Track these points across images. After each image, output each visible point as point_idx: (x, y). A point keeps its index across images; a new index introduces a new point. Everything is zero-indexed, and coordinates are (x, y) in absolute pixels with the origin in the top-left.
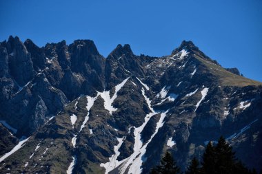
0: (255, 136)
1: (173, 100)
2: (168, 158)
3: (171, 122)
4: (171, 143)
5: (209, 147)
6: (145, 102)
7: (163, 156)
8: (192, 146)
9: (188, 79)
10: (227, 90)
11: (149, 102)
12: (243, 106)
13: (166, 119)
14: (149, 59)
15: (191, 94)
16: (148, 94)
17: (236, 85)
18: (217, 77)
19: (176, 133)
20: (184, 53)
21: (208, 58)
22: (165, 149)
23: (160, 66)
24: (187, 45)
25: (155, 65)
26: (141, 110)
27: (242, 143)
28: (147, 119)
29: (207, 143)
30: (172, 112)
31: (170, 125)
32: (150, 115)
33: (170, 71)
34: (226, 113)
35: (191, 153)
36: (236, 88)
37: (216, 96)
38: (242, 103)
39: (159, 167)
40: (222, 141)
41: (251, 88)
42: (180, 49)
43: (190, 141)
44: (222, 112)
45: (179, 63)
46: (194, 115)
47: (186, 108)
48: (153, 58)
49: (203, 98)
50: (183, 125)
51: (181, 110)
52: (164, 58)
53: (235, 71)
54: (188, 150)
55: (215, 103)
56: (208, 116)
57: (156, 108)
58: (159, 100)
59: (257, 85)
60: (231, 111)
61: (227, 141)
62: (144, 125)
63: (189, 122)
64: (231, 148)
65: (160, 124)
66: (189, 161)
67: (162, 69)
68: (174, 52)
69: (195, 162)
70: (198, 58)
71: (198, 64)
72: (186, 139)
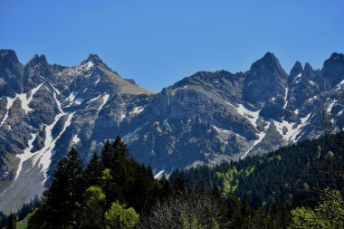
0: (145, 136)
1: (79, 103)
2: (73, 152)
3: (76, 122)
4: (76, 140)
5: (107, 145)
6: (56, 104)
7: (69, 150)
8: (94, 143)
9: (92, 86)
10: (124, 97)
11: (59, 104)
12: (137, 110)
13: (73, 119)
14: (61, 68)
15: (95, 99)
16: (58, 97)
17: (133, 93)
18: (117, 86)
19: (81, 131)
20: (90, 64)
21: (110, 70)
22: (71, 144)
23: (70, 74)
24: (93, 58)
25: (66, 73)
26: (52, 111)
27: (135, 141)
28: (57, 119)
29: (106, 141)
30: (78, 113)
31: (76, 124)
32: (60, 115)
33: (78, 79)
34: (123, 116)
35: (93, 148)
36: (132, 96)
37: (115, 102)
38: (137, 108)
39: (65, 159)
40: (118, 139)
41: (145, 96)
42: (87, 61)
43: (92, 138)
44: (120, 115)
45: (86, 73)
46: (97, 117)
47: (90, 111)
48: (64, 68)
49: (105, 103)
50: (87, 125)
51: (86, 112)
52: (74, 68)
53: (132, 82)
54: (90, 146)
55: (114, 107)
56: (108, 118)
57: (65, 110)
58: (68, 103)
59: (149, 94)
60: (127, 115)
61: (122, 140)
62: (55, 123)
63: (92, 122)
64: (126, 145)
65: (67, 124)
66: (91, 155)
67: (71, 77)
68: (82, 64)
69: (95, 157)
70: (102, 69)
71: (102, 74)
72: (89, 136)
